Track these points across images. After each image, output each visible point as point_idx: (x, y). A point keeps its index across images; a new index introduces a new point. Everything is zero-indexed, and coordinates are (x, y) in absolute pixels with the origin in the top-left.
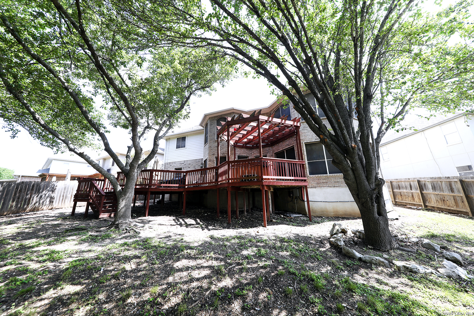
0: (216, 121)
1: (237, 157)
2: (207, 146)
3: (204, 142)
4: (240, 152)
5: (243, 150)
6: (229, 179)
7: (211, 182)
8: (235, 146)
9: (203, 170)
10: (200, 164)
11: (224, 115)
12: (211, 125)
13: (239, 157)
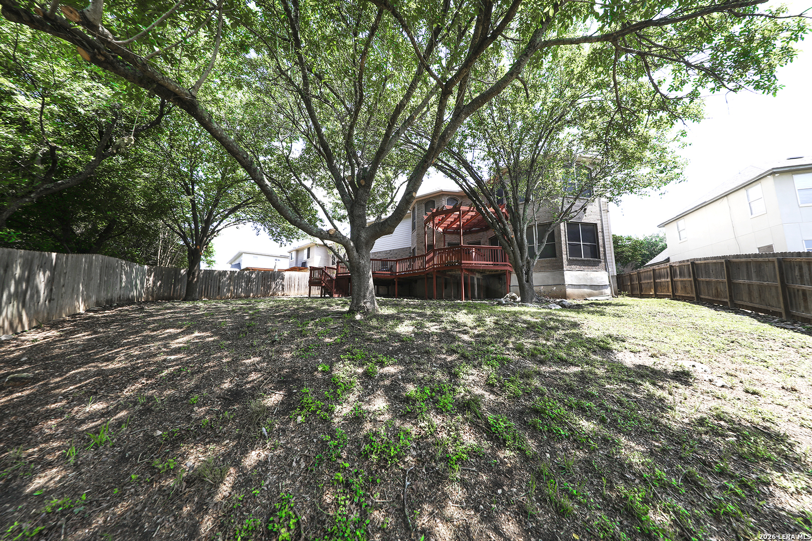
0: (423, 205)
1: (446, 244)
2: (415, 233)
3: (411, 230)
4: (450, 238)
5: (454, 236)
6: (434, 265)
7: (420, 269)
8: (445, 231)
9: (412, 258)
10: (407, 253)
11: (433, 197)
12: (418, 209)
13: (449, 244)
